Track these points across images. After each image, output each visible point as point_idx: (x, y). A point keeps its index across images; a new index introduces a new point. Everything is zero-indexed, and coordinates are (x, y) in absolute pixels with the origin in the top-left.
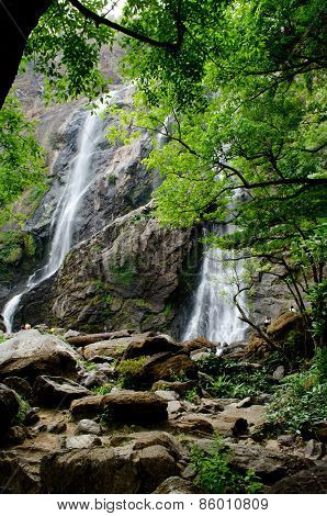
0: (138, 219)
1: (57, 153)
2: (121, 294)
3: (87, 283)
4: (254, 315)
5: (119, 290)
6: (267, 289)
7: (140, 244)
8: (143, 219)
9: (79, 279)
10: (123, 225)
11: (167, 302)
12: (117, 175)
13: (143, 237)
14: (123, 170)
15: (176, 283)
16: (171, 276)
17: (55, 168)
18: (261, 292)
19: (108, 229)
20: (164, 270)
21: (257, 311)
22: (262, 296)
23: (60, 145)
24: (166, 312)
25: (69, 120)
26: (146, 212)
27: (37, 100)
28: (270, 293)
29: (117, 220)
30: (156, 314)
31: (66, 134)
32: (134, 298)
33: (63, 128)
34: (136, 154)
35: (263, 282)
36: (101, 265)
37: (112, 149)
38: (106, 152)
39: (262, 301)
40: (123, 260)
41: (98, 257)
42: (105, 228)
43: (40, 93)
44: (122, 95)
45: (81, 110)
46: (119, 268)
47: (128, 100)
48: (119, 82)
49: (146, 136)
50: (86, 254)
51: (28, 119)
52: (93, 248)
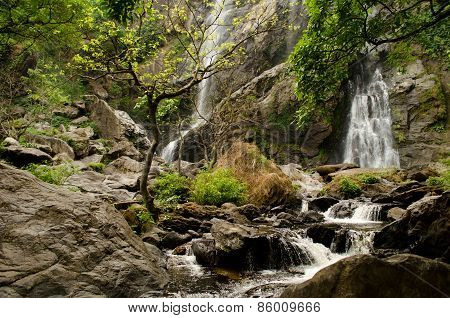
2: (277, 140)
3: (245, 129)
4: (406, 159)
5: (276, 136)
6: (417, 135)
10: (277, 77)
11: (320, 147)
15: (331, 129)
16: (326, 124)
18: (411, 138)
19: (260, 81)
21: (407, 156)
22: (412, 142)
24: (320, 156)
28: (420, 139)
29: (267, 72)
30: (311, 158)
35: (412, 130)
36: (260, 113)
39: (413, 146)
40: (280, 108)
41: (255, 106)
42: (256, 80)
46: (277, 116)
50: (242, 103)
52: (248, 97)
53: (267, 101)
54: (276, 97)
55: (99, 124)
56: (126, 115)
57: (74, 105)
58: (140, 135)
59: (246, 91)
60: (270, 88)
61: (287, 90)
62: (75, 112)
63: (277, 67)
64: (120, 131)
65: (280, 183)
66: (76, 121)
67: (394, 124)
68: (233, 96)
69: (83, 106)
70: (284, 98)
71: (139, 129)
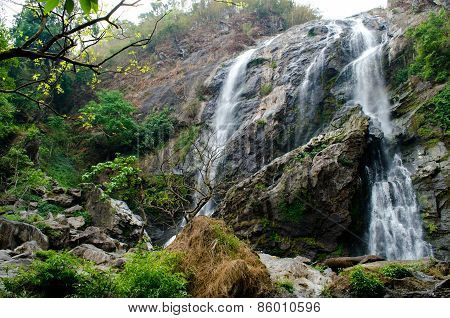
0: (303, 156)
1: (203, 104)
2: (289, 233)
3: (253, 221)
5: (288, 228)
7: (310, 180)
8: (307, 156)
9: (244, 217)
10: (287, 163)
11: (339, 240)
12: (266, 121)
13: (313, 173)
14: (271, 116)
15: (350, 220)
16: (343, 213)
17: (203, 117)
18: (443, 228)
19: (269, 168)
20: (335, 206)
21: (442, 249)
22: (446, 232)
23: (206, 97)
24: (339, 252)
25: (212, 75)
26: (309, 150)
27: (179, 62)
29: (277, 159)
30: (328, 253)
31: (211, 87)
32: (304, 236)
33: (208, 81)
34: (281, 102)
35: (443, 218)
36: (268, 203)
37: (256, 99)
38: (252, 101)
39: (448, 237)
40: (291, 198)
41: (263, 195)
42: (264, 168)
43: (181, 55)
44: (261, 51)
45: (224, 66)
46: (288, 205)
47: (267, 56)
48: (253, 44)
49: (289, 85)
50: (250, 192)
51: (173, 76)
52: (257, 186)
53: (276, 189)
54: (286, 184)
55: (93, 214)
56: (124, 205)
57: (69, 193)
58: (135, 226)
59: (254, 180)
60: (280, 176)
61: (298, 177)
62: (70, 201)
63: (287, 155)
64: (113, 222)
65: (249, 275)
66: (68, 210)
67: (421, 212)
68: (240, 185)
69: (79, 195)
70: (295, 186)
71: (136, 220)
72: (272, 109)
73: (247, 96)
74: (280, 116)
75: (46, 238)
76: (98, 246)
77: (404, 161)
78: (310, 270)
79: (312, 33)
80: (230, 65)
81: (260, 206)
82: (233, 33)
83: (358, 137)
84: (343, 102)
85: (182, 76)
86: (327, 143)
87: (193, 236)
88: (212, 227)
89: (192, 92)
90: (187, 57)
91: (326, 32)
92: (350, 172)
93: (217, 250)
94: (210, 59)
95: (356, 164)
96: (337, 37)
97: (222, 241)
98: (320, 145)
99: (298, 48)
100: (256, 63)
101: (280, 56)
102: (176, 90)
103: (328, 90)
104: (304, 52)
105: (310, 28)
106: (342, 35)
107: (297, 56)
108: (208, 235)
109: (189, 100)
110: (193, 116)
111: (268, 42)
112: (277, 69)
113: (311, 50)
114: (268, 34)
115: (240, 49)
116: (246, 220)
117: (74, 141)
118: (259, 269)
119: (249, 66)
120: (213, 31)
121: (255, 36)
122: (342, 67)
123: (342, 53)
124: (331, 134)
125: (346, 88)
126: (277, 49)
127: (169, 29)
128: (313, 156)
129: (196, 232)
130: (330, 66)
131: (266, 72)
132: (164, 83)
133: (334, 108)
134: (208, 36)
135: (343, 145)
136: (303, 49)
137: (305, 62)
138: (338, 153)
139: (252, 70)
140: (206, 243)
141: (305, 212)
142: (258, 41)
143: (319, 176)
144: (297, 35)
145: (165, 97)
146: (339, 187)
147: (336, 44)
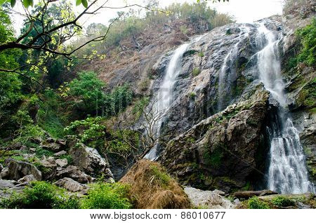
0: (222, 119)
1: (152, 81)
2: (211, 173)
3: (185, 164)
5: (210, 170)
7: (226, 136)
8: (225, 118)
9: (179, 162)
10: (210, 124)
11: (247, 179)
12: (195, 94)
13: (228, 131)
14: (199, 90)
15: (255, 165)
16: (250, 161)
17: (152, 90)
19: (198, 127)
20: (244, 155)
23: (154, 76)
25: (159, 61)
26: (225, 114)
27: (136, 52)
29: (203, 121)
30: (239, 188)
31: (158, 70)
32: (221, 176)
33: (156, 66)
34: (207, 80)
36: (197, 152)
37: (189, 78)
38: (186, 80)
40: (213, 148)
41: (193, 146)
42: (194, 127)
43: (137, 48)
44: (193, 45)
45: (167, 55)
46: (211, 154)
47: (197, 48)
48: (187, 40)
49: (212, 69)
50: (184, 144)
51: (131, 62)
52: (188, 140)
53: (202, 142)
54: (209, 138)
55: (74, 157)
56: (95, 151)
57: (57, 142)
58: (103, 166)
59: (187, 136)
60: (205, 133)
61: (218, 133)
62: (58, 148)
63: (210, 118)
64: (88, 163)
65: (175, 202)
66: (56, 154)
67: (307, 160)
68: (177, 138)
69: (64, 143)
70: (215, 140)
71: (103, 162)
72: (200, 86)
73: (182, 76)
74: (205, 91)
75: (40, 173)
76: (75, 179)
77: (294, 123)
78: (224, 200)
79: (229, 32)
80: (171, 54)
81: (191, 154)
82: (173, 32)
83: (261, 105)
84: (251, 80)
85: (138, 62)
86: (239, 109)
87: (138, 173)
88: (151, 167)
89: (145, 74)
90: (141, 49)
91: (239, 32)
92: (255, 130)
93: (153, 183)
94: (157, 50)
95: (260, 125)
96: (246, 35)
97: (158, 177)
98: (233, 111)
99: (219, 43)
100: (189, 53)
101: (206, 48)
102: (133, 72)
103: (240, 72)
104: (223, 45)
105: (228, 29)
106: (250, 34)
107: (218, 49)
108: (148, 172)
109: (142, 78)
110: (145, 90)
111: (198, 39)
112: (204, 58)
113: (228, 45)
114: (198, 33)
115: (178, 44)
116: (181, 163)
117: (62, 106)
118: (182, 197)
119: (184, 55)
120: (160, 31)
121: (189, 34)
122: (250, 56)
123: (250, 47)
124: (242, 103)
125: (252, 71)
126: (204, 43)
127: (130, 30)
128: (228, 119)
129: (140, 171)
130: (241, 56)
131: (196, 59)
132: (125, 67)
133: (244, 85)
134: (156, 34)
135: (250, 112)
136: (222, 43)
137: (223, 53)
138: (247, 117)
139: (186, 58)
140: (146, 178)
141: (222, 158)
142: (191, 38)
143: (232, 133)
144: (218, 34)
145: (125, 76)
146: (247, 141)
147: (246, 41)
